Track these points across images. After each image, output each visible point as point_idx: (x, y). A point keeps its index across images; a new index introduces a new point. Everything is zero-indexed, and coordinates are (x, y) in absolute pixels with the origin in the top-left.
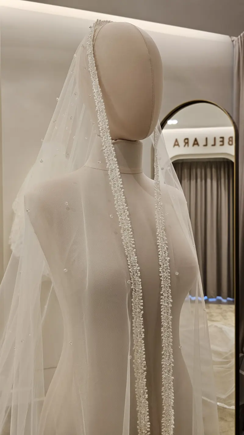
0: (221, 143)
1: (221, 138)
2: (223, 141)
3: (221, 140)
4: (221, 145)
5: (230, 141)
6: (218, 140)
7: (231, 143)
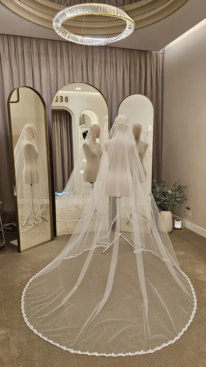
0: (61, 100)
1: (60, 97)
2: (62, 99)
3: (61, 98)
4: (61, 101)
5: (66, 99)
6: (59, 98)
7: (67, 101)
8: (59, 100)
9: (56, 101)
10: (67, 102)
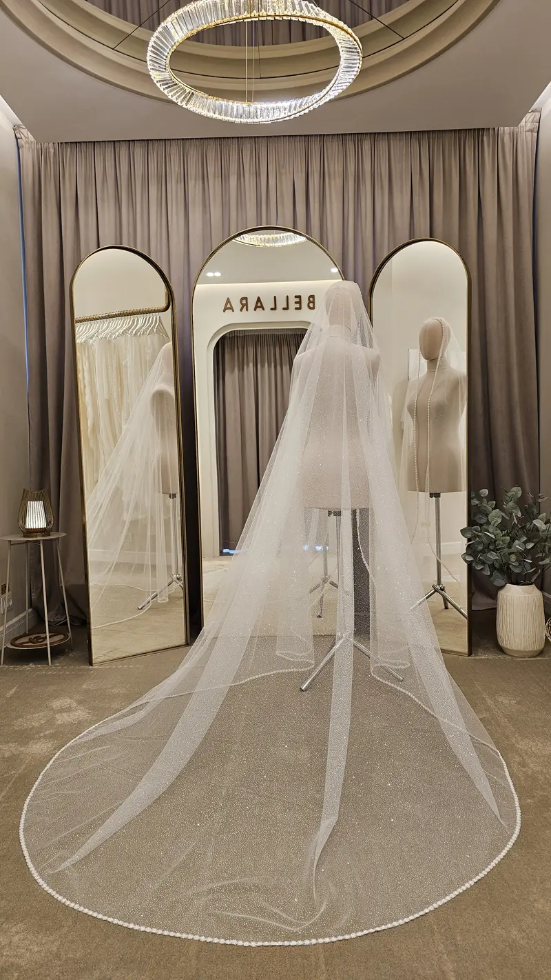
0: (298, 306)
1: (296, 297)
2: (300, 303)
3: (298, 300)
4: (296, 309)
5: (310, 302)
6: (292, 300)
7: (311, 305)
8: (292, 305)
9: (284, 309)
10: (313, 308)
